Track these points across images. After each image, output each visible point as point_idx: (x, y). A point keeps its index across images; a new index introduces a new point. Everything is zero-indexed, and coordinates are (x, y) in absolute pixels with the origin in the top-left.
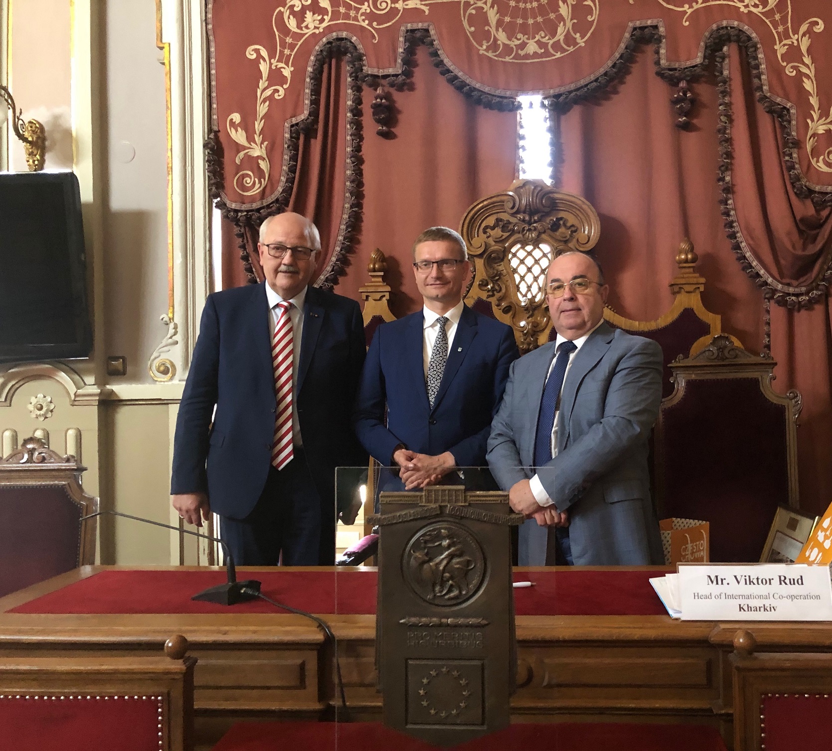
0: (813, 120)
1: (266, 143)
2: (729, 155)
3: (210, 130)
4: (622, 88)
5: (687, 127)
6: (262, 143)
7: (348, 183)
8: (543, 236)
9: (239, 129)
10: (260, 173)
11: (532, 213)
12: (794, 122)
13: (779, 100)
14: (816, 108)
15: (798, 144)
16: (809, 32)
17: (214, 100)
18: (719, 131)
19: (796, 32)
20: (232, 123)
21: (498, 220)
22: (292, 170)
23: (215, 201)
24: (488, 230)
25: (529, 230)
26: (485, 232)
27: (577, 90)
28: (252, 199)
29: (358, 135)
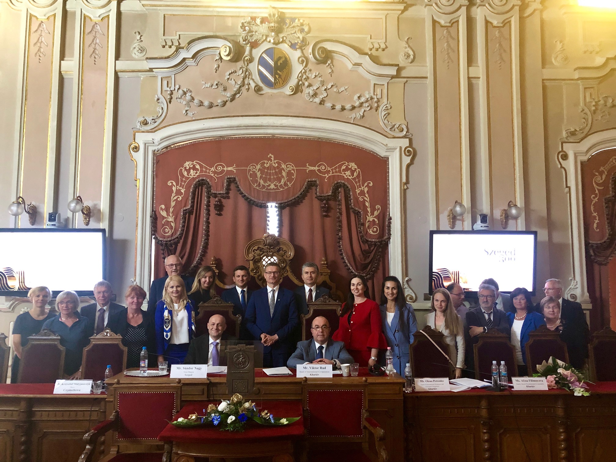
0: (368, 216)
1: (174, 216)
2: (340, 226)
3: (153, 211)
4: (304, 201)
5: (326, 216)
6: (172, 216)
7: (204, 231)
8: (274, 254)
9: (164, 211)
10: (171, 228)
11: (270, 246)
12: (362, 217)
13: (357, 209)
14: (370, 212)
15: (363, 224)
16: (367, 186)
17: (154, 199)
18: (337, 218)
19: (363, 186)
20: (161, 209)
21: (258, 247)
22: (183, 226)
23: (153, 236)
24: (255, 251)
25: (270, 252)
26: (254, 252)
27: (287, 202)
28: (168, 237)
29: (208, 214)
